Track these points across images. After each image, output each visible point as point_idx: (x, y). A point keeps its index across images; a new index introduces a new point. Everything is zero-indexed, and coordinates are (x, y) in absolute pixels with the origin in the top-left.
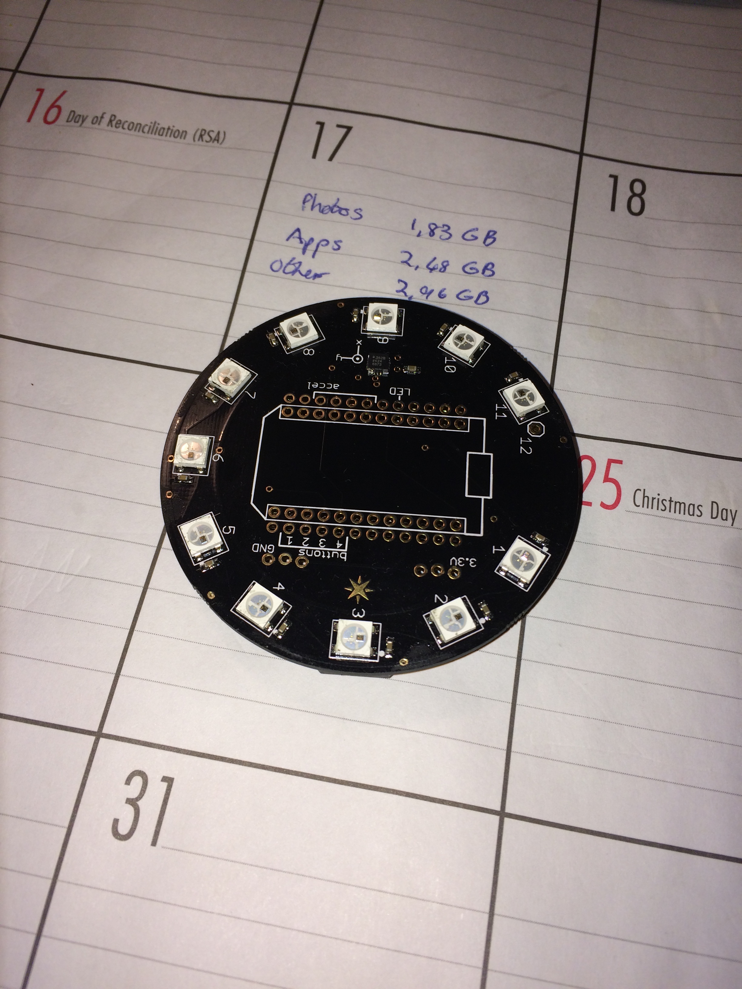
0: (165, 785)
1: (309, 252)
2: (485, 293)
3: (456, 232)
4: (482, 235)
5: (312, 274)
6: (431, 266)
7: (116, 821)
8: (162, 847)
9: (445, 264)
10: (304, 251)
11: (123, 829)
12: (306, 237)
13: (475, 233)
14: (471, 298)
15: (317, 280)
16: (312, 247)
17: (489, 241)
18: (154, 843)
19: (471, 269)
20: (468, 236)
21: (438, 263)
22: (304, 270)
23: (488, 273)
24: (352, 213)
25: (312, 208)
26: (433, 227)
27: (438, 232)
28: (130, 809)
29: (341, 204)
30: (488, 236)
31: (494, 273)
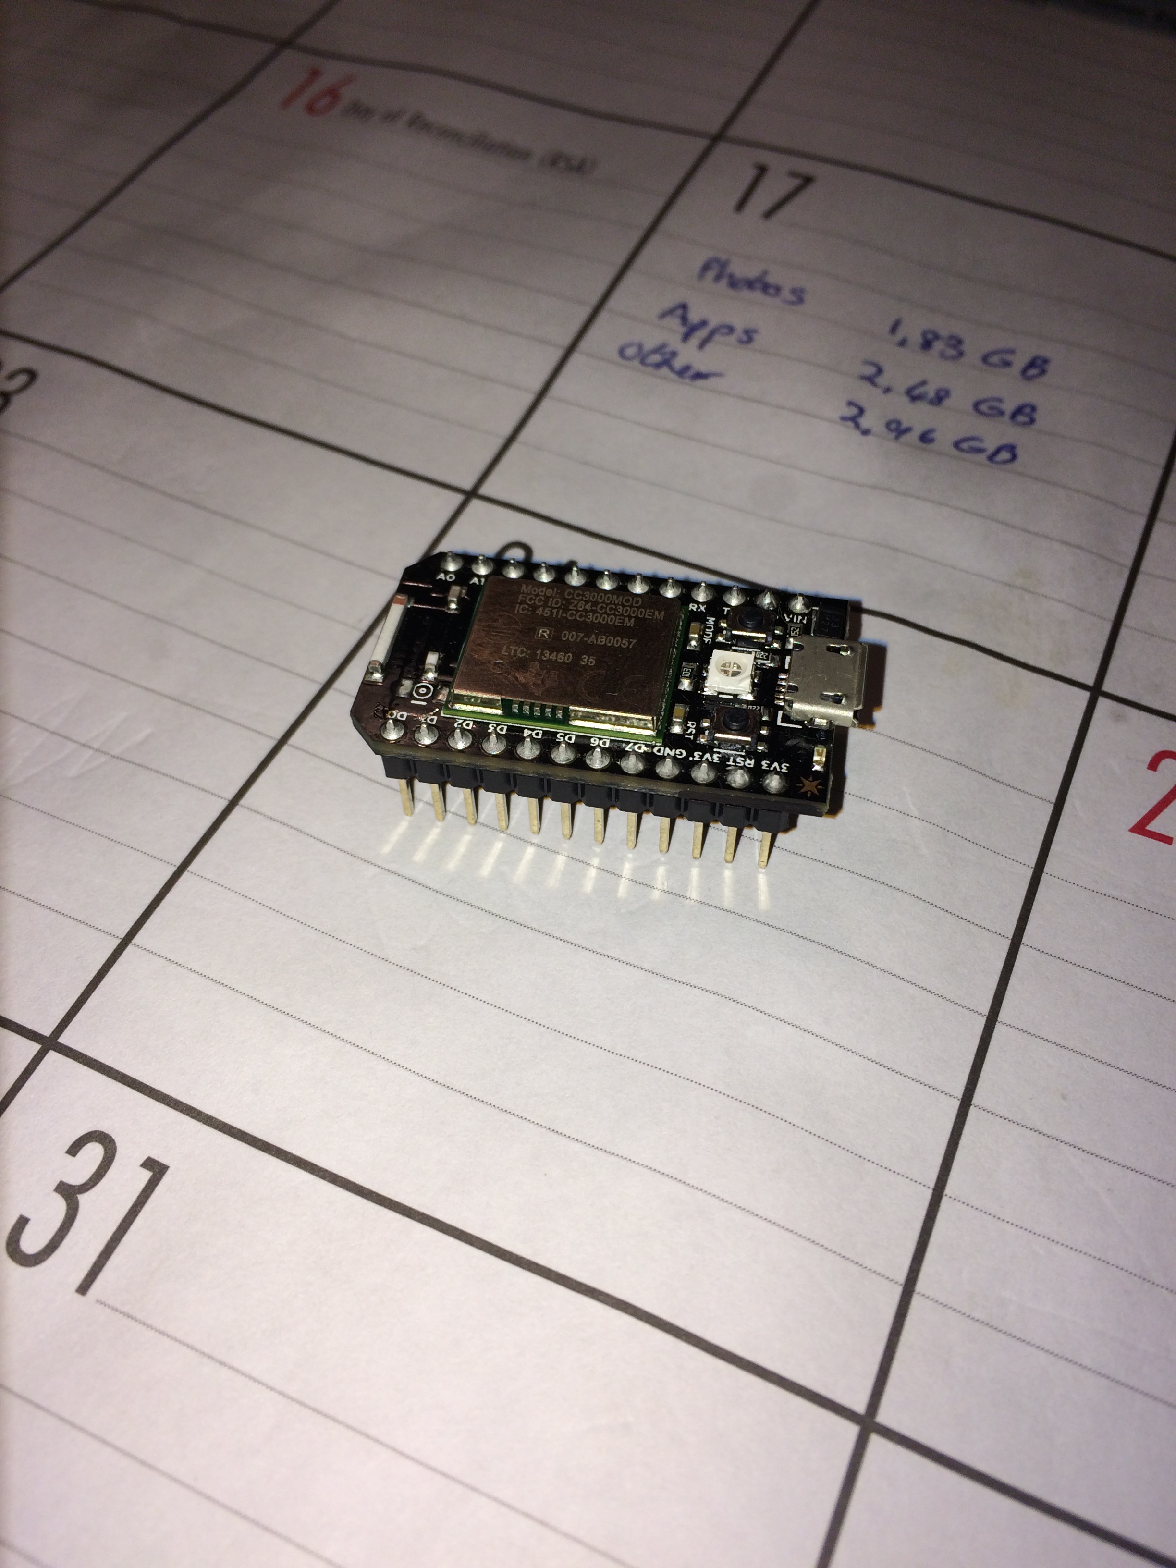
0: (147, 1175)
1: (695, 340)
2: (1011, 449)
3: (973, 349)
4: (1020, 361)
5: (691, 372)
6: (916, 392)
7: (23, 1222)
8: (97, 1301)
9: (942, 394)
10: (686, 337)
11: (31, 1243)
12: (694, 317)
13: (1009, 357)
14: (980, 450)
15: (700, 382)
16: (703, 333)
17: (1033, 372)
18: (84, 1288)
19: (991, 408)
20: (995, 359)
21: (931, 391)
22: (678, 363)
23: (1021, 418)
24: (786, 294)
25: (718, 278)
26: (930, 336)
27: (938, 346)
28: (60, 1206)
29: (771, 279)
30: (1032, 364)
31: (1032, 421)
